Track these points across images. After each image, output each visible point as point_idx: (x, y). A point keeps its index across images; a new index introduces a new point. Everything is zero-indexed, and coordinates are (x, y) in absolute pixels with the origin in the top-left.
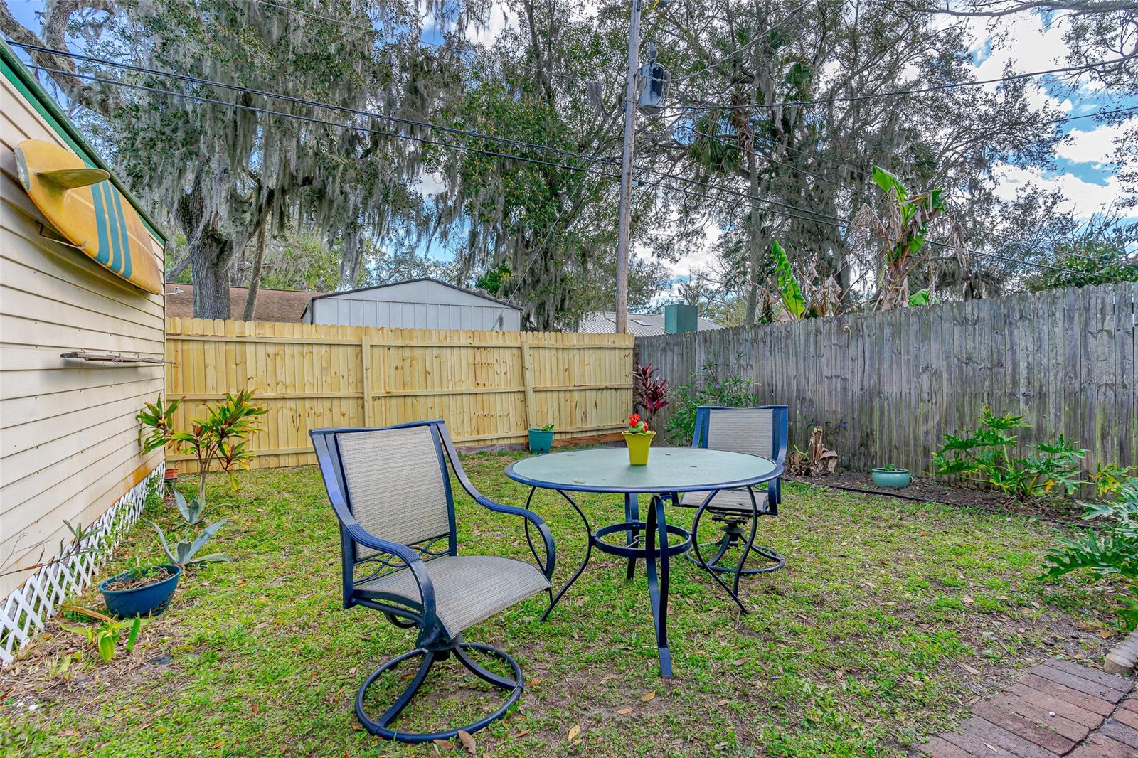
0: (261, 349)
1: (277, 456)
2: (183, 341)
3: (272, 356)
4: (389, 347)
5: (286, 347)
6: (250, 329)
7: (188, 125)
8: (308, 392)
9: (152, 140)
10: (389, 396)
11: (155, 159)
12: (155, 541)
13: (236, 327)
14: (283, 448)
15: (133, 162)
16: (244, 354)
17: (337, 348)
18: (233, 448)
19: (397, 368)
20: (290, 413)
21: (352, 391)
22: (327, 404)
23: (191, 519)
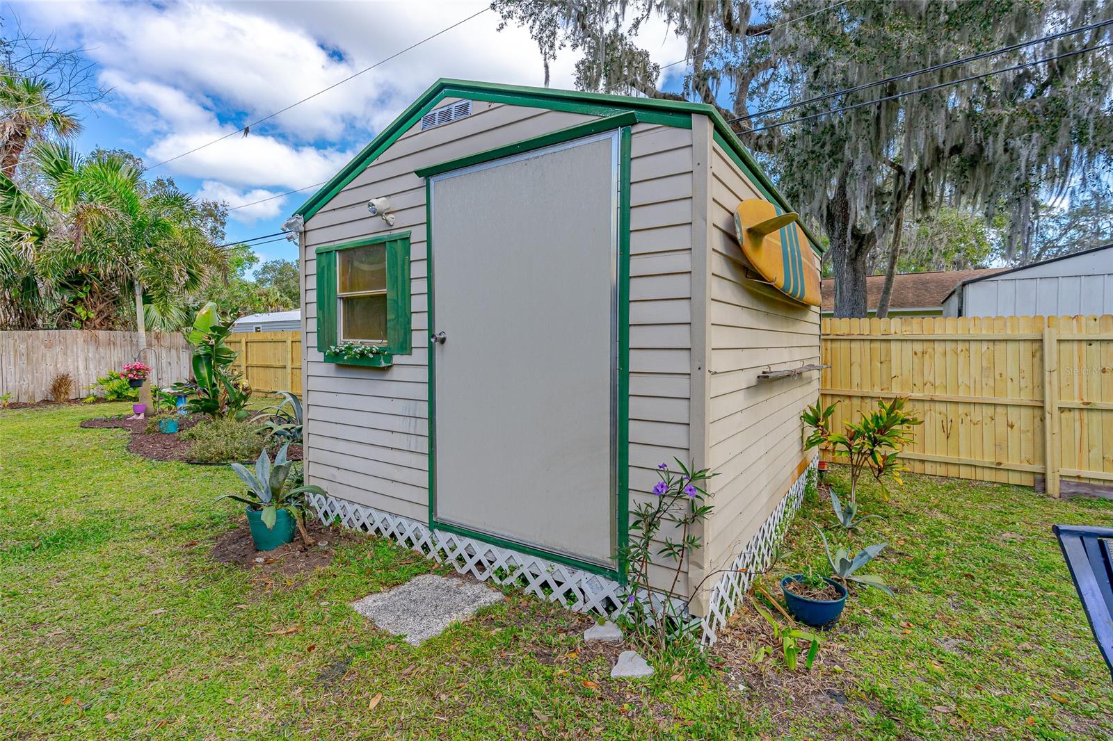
0: (908, 347)
1: (922, 461)
2: (832, 340)
3: (919, 354)
4: (1090, 342)
5: (937, 344)
6: (895, 326)
7: (834, 136)
8: (962, 395)
9: (805, 161)
10: (1088, 408)
11: (807, 177)
12: (815, 536)
13: (880, 326)
14: (929, 455)
15: (791, 185)
16: (888, 352)
17: (1003, 345)
18: (885, 458)
19: (1104, 371)
20: (939, 418)
21: (1025, 398)
22: (989, 411)
23: (845, 522)
